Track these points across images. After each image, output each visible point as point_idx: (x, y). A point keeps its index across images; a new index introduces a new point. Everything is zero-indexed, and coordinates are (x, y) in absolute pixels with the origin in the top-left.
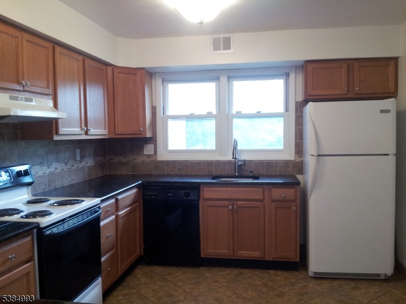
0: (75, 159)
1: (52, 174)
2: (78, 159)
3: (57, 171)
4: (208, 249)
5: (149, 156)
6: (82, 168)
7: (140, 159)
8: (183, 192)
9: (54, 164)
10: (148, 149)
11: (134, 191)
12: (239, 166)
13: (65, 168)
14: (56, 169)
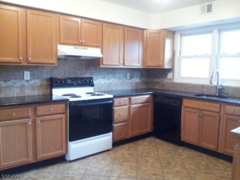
0: (126, 78)
1: (110, 83)
2: (128, 77)
3: (113, 82)
4: (185, 137)
5: (170, 79)
6: (131, 83)
7: (166, 81)
8: (172, 100)
9: (111, 79)
10: (170, 75)
11: (148, 96)
12: (219, 89)
13: (119, 81)
14: (113, 81)
